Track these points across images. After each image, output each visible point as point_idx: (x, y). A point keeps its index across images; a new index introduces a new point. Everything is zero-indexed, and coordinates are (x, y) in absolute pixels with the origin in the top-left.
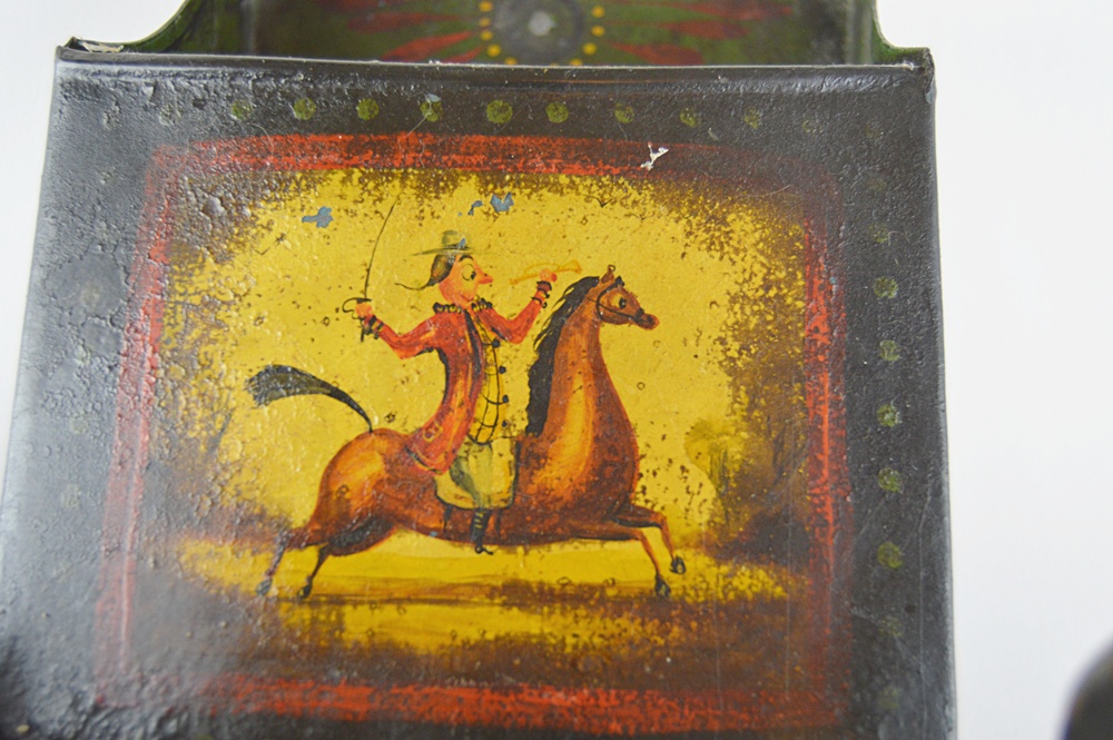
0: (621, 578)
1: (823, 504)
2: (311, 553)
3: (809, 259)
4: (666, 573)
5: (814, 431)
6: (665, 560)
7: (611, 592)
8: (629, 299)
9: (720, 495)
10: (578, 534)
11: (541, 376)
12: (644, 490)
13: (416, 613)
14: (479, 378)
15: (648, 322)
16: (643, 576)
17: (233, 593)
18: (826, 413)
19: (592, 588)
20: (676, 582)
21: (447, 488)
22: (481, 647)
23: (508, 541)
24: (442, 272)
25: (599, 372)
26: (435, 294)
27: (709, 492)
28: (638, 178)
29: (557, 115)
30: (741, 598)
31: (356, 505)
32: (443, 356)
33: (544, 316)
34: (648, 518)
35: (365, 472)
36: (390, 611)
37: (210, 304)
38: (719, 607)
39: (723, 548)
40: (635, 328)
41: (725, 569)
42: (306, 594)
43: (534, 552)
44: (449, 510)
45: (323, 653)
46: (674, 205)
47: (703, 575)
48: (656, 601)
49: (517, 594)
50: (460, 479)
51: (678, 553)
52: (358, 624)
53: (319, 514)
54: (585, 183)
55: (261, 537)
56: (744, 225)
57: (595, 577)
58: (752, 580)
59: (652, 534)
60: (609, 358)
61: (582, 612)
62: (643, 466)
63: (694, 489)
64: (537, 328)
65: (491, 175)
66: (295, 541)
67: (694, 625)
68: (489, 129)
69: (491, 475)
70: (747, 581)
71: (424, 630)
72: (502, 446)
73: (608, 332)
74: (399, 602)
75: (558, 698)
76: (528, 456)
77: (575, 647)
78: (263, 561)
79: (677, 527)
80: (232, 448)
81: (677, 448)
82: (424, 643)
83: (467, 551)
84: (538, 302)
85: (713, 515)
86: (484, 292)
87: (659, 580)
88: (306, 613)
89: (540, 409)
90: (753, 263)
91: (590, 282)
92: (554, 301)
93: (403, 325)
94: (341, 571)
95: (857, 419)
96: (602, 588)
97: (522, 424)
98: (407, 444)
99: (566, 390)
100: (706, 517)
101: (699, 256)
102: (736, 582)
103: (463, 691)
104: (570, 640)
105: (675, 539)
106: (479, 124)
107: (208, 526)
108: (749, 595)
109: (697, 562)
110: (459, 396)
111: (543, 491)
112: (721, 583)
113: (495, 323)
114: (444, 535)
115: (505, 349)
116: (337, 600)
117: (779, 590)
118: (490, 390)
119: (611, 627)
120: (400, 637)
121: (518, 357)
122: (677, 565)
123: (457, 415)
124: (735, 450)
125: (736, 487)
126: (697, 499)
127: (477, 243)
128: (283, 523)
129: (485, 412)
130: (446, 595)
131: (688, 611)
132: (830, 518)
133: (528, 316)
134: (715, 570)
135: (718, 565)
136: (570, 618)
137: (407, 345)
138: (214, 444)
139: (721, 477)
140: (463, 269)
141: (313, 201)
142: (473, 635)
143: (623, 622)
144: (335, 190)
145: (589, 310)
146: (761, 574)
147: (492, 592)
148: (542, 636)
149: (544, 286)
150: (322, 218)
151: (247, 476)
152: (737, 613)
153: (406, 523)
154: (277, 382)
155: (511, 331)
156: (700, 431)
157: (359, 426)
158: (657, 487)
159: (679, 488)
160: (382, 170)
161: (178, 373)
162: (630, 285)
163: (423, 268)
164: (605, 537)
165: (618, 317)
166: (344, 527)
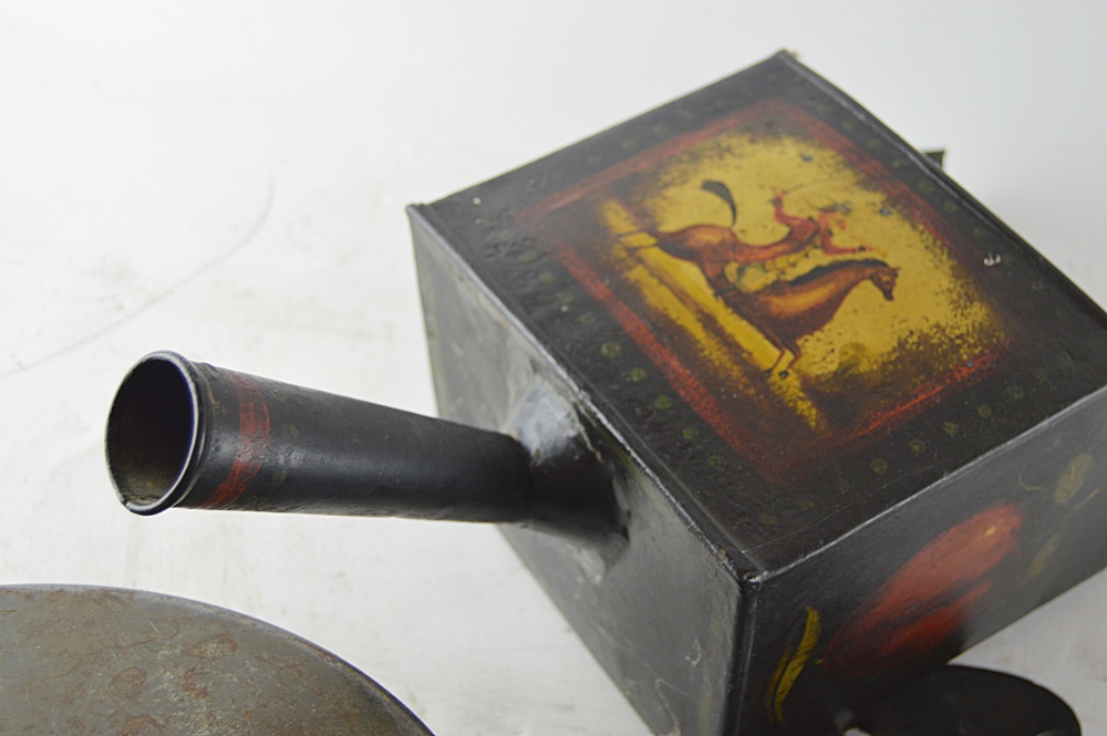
0: (756, 355)
1: (875, 420)
2: (652, 241)
3: (991, 348)
4: (776, 372)
5: (909, 396)
7: (745, 355)
8: (892, 284)
9: (835, 373)
10: (760, 328)
12: (806, 340)
13: (664, 291)
15: (888, 296)
16: (767, 365)
17: (608, 228)
18: (922, 397)
19: (738, 346)
20: (775, 377)
21: (731, 269)
22: (671, 321)
25: (844, 291)
26: (816, 215)
27: (833, 367)
30: (794, 409)
31: (691, 243)
32: (790, 234)
33: (849, 257)
35: (710, 238)
36: (654, 281)
38: (781, 402)
39: (810, 387)
41: (801, 395)
42: (632, 251)
43: (735, 316)
45: (612, 271)
46: (956, 276)
47: (791, 387)
48: (759, 376)
49: (708, 321)
50: (741, 272)
51: (790, 371)
52: (637, 273)
53: (673, 235)
54: (929, 237)
55: (641, 221)
56: (979, 311)
57: (746, 345)
58: (806, 408)
59: (789, 356)
60: (855, 292)
61: (725, 349)
62: (818, 334)
63: (828, 360)
64: (840, 258)
65: (893, 201)
66: (652, 232)
67: (762, 397)
69: (754, 280)
70: (804, 407)
71: (659, 297)
72: (771, 277)
73: (867, 285)
74: (662, 281)
75: (675, 363)
76: (778, 288)
77: (705, 357)
78: (633, 228)
79: (803, 364)
80: (672, 191)
81: (840, 343)
82: (652, 300)
83: (710, 292)
84: (853, 251)
85: (823, 375)
86: (835, 230)
87: (770, 371)
88: (623, 254)
89: (803, 282)
90: (964, 325)
91: (884, 264)
92: (859, 256)
93: (789, 211)
94: (656, 256)
95: (933, 414)
96: (743, 351)
97: (790, 278)
98: (737, 244)
99: (823, 284)
100: (819, 373)
101: (943, 300)
102: (799, 403)
103: (644, 326)
104: (707, 353)
105: (796, 366)
107: (629, 204)
108: (799, 412)
109: (793, 381)
110: (779, 249)
111: (766, 303)
112: (794, 397)
113: (826, 241)
115: (818, 252)
116: (641, 261)
117: (813, 424)
118: (793, 258)
119: (729, 365)
120: (646, 291)
121: (818, 258)
122: (784, 374)
123: (770, 253)
124: (864, 367)
125: (846, 376)
126: (823, 364)
127: (856, 214)
128: (656, 225)
129: (781, 262)
130: (683, 296)
131: (766, 389)
132: (871, 428)
133: (842, 251)
134: (796, 391)
135: (800, 390)
136: (718, 346)
137: (781, 217)
138: (667, 185)
139: (845, 368)
140: (839, 216)
141: (810, 152)
142: (673, 315)
143: (735, 368)
144: (826, 156)
145: (869, 271)
146: (814, 412)
147: (701, 312)
148: (698, 342)
149: (862, 249)
150: (807, 160)
151: (665, 203)
152: (784, 410)
153: (700, 264)
155: (827, 248)
156: (859, 348)
158: (812, 344)
159: (821, 353)
160: (850, 164)
161: (686, 157)
162: (898, 281)
163: (824, 203)
164: (768, 337)
165: (879, 284)
166: (677, 245)
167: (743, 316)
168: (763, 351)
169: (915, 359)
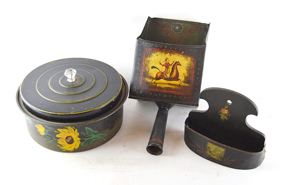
2: (155, 80)
3: (193, 61)
5: (192, 74)
6: (180, 83)
8: (179, 63)
11: (172, 69)
14: (168, 68)
15: (181, 65)
16: (179, 84)
17: (149, 82)
18: (193, 73)
19: (175, 84)
20: (181, 84)
21: (165, 76)
22: (167, 88)
23: (169, 80)
24: (166, 60)
25: (177, 69)
26: (165, 62)
27: (184, 78)
28: (181, 54)
29: (175, 49)
31: (158, 77)
32: (165, 67)
33: (173, 64)
34: (179, 80)
35: (159, 74)
37: (149, 61)
39: (184, 82)
40: (180, 66)
42: (154, 83)
44: (165, 78)
45: (156, 87)
46: (184, 56)
47: (183, 84)
48: (179, 85)
49: (169, 84)
50: (166, 76)
52: (158, 85)
53: (156, 77)
54: (177, 54)
55: (151, 78)
56: (189, 58)
58: (186, 85)
59: (179, 81)
60: (178, 68)
62: (179, 76)
64: (173, 65)
65: (170, 53)
66: (154, 79)
68: (170, 49)
71: (163, 86)
72: (169, 73)
73: (178, 66)
74: (161, 84)
75: (172, 92)
76: (171, 74)
78: (152, 80)
79: (181, 80)
80: (150, 72)
81: (182, 75)
82: (162, 87)
84: (173, 63)
85: (184, 80)
86: (169, 62)
89: (172, 71)
90: (189, 61)
91: (177, 62)
92: (174, 63)
93: (163, 64)
94: (157, 81)
95: (196, 74)
97: (171, 72)
98: (162, 73)
99: (174, 70)
101: (185, 60)
103: (165, 90)
104: (173, 88)
106: (169, 49)
107: (148, 77)
109: (182, 83)
110: (166, 70)
111: (172, 77)
113: (169, 64)
114: (165, 79)
115: (170, 66)
116: (157, 83)
117: (188, 86)
118: (169, 69)
119: (176, 87)
121: (171, 67)
122: (181, 83)
123: (166, 71)
124: (186, 75)
125: (186, 78)
127: (169, 58)
128: (153, 78)
129: (168, 71)
130: (164, 84)
131: (181, 86)
132: (193, 81)
133: (172, 64)
136: (173, 86)
137: (163, 65)
138: (148, 71)
139: (185, 77)
140: (167, 60)
144: (158, 53)
145: (176, 64)
147: (168, 84)
148: (171, 87)
149: (173, 62)
150: (157, 55)
151: (151, 74)
152: (185, 87)
153: (162, 78)
154: (153, 67)
155: (171, 65)
156: (184, 74)
157: (159, 71)
158: (180, 78)
159: (182, 78)
160: (162, 52)
161: (146, 66)
162: (180, 62)
163: (165, 60)
164: (176, 81)
165: (179, 65)
166: (157, 78)
167: (172, 80)
168: (177, 83)
169: (189, 70)
